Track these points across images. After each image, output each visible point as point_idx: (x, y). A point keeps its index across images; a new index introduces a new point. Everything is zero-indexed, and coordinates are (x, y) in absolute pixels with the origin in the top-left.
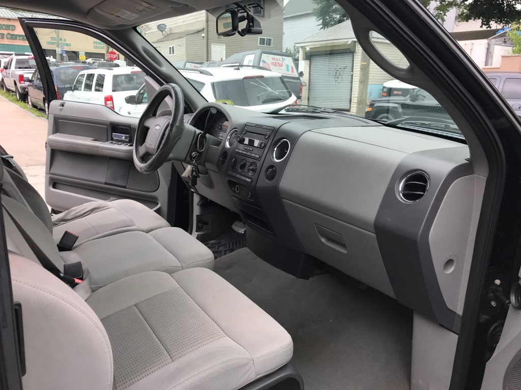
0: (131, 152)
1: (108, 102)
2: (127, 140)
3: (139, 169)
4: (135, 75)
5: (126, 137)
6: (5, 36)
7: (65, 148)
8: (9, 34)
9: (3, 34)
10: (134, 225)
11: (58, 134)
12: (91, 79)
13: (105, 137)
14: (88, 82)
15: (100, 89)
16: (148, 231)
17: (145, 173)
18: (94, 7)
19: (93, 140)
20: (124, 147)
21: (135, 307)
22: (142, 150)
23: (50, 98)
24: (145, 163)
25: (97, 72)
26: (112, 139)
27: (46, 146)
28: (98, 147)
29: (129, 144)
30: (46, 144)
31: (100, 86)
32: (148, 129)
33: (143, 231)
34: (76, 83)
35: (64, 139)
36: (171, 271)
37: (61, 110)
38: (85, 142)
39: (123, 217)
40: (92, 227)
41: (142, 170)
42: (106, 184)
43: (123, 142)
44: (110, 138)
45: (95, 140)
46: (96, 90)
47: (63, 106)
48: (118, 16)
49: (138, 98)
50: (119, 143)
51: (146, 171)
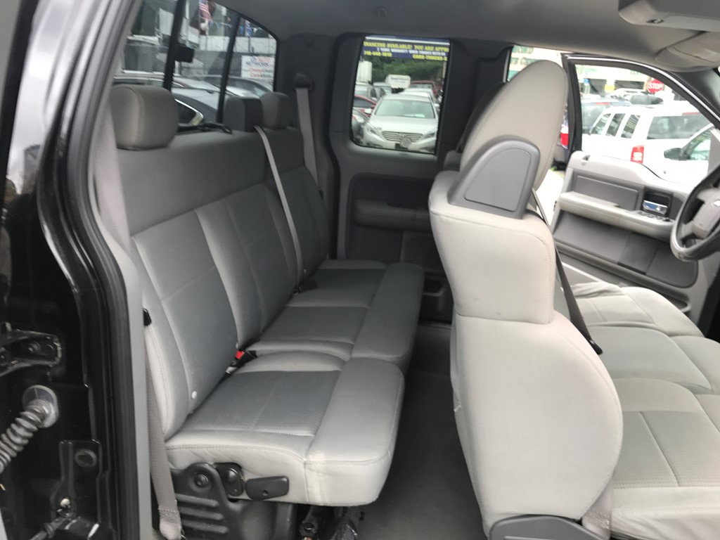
0: (669, 230)
1: (635, 154)
2: (663, 213)
3: (676, 254)
4: (686, 117)
5: (662, 209)
6: (519, 61)
7: (577, 211)
8: (524, 58)
9: (517, 59)
10: (653, 323)
11: (573, 193)
12: (619, 120)
13: (633, 205)
14: (614, 124)
15: (629, 134)
16: (671, 335)
17: (684, 260)
18: (669, 47)
19: (617, 206)
20: (658, 222)
21: (641, 416)
22: (686, 229)
23: (574, 149)
24: (687, 247)
25: (628, 111)
26: (642, 208)
27: (555, 206)
28: (620, 216)
29: (664, 218)
30: (556, 202)
31: (629, 130)
32: (701, 203)
33: (664, 333)
34: (598, 125)
35: (581, 200)
36: (696, 390)
37: (583, 164)
38: (604, 207)
39: (639, 310)
40: (600, 312)
41: (682, 256)
42: (620, 264)
43: (656, 214)
44: (639, 206)
45: (619, 207)
46: (623, 136)
47: (587, 158)
48: (697, 57)
49: (685, 153)
50: (651, 215)
51: (686, 258)
